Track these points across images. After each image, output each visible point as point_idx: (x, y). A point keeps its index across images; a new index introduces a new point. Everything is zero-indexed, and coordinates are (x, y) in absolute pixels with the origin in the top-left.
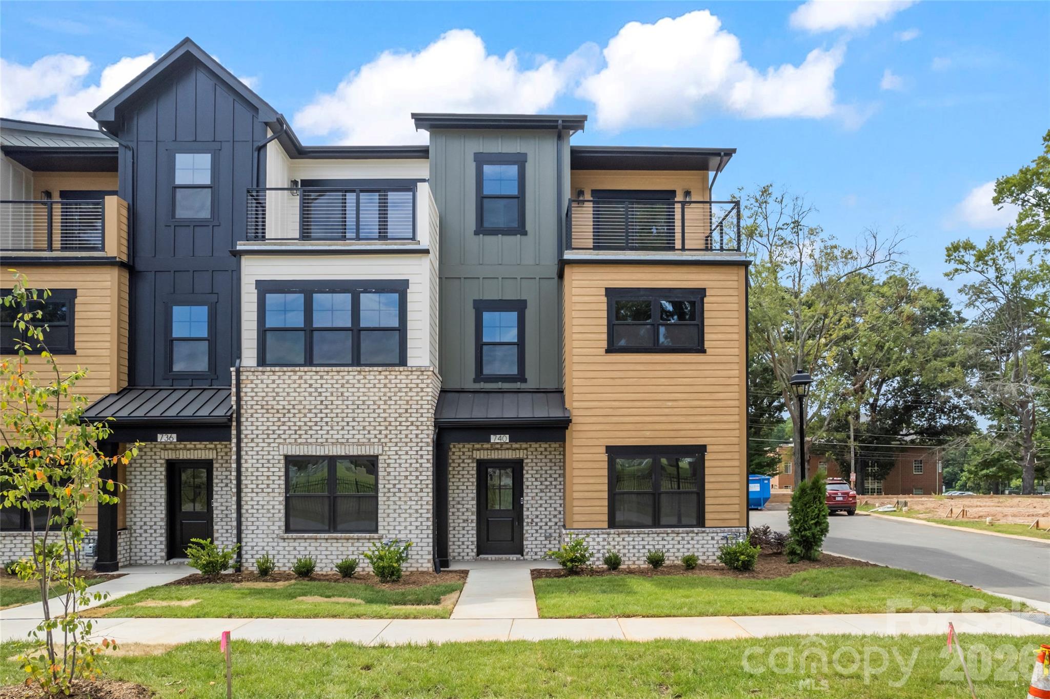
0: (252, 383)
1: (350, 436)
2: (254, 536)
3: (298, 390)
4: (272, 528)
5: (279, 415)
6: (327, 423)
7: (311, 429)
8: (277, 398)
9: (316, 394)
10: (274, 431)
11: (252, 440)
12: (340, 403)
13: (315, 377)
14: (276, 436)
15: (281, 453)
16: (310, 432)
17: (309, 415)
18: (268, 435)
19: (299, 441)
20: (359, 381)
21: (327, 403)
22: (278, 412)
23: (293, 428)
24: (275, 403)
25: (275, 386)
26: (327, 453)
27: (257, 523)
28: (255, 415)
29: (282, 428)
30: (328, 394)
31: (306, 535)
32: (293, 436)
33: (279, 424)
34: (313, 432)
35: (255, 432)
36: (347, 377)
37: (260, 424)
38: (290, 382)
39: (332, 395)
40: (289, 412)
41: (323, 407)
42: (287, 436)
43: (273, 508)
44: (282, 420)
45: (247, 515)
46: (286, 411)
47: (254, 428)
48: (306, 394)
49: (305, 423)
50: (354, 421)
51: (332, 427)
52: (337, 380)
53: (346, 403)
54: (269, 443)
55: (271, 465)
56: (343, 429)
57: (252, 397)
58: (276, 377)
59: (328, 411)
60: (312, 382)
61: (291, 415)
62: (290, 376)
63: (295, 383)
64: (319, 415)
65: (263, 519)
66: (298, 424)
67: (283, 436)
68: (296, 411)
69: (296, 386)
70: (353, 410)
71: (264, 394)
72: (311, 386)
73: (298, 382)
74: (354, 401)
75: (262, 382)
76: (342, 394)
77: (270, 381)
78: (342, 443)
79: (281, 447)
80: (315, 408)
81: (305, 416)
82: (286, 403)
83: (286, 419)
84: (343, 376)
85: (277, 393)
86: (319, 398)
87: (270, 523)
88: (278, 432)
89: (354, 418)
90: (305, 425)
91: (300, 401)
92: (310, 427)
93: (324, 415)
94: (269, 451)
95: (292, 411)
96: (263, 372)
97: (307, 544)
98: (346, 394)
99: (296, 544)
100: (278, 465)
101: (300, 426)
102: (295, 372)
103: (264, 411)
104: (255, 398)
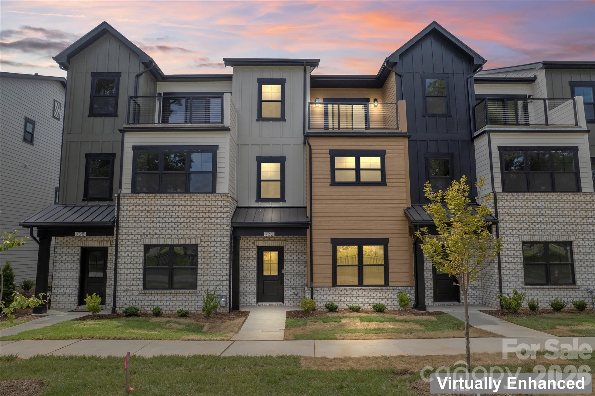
0: (502, 201)
1: (557, 231)
2: (508, 288)
3: (527, 205)
4: (518, 282)
5: (518, 219)
6: (543, 223)
7: (535, 227)
8: (516, 210)
9: (536, 207)
10: (515, 228)
11: (504, 233)
12: (550, 212)
13: (535, 198)
14: (517, 231)
15: (521, 240)
16: (535, 228)
17: (533, 219)
18: (513, 230)
19: (529, 233)
20: (559, 200)
21: (543, 212)
22: (517, 217)
23: (526, 226)
24: (515, 212)
25: (514, 203)
26: (545, 240)
27: (509, 280)
28: (505, 219)
29: (520, 226)
30: (543, 207)
31: (538, 287)
32: (526, 231)
33: (518, 224)
34: (537, 228)
35: (505, 228)
36: (552, 198)
37: (507, 224)
38: (522, 201)
39: (545, 208)
40: (523, 217)
41: (540, 214)
42: (523, 231)
43: (518, 271)
44: (519, 221)
45: (504, 276)
46: (521, 217)
47: (505, 226)
48: (531, 207)
49: (532, 223)
50: (558, 222)
51: (546, 225)
52: (547, 200)
53: (553, 212)
54: (513, 235)
55: (515, 247)
56: (552, 227)
57: (502, 209)
58: (515, 198)
59: (544, 217)
60: (534, 201)
61: (524, 219)
62: (522, 198)
63: (524, 201)
64: (539, 219)
65: (513, 278)
66: (528, 224)
67: (520, 231)
68: (527, 217)
69: (525, 203)
70: (557, 216)
71: (509, 208)
72: (533, 203)
73: (526, 201)
74: (557, 211)
75: (507, 201)
76: (550, 207)
77: (511, 201)
78: (553, 235)
79: (520, 237)
80: (537, 215)
81: (532, 220)
82: (521, 212)
83: (521, 221)
84: (550, 198)
85: (516, 207)
86: (538, 210)
87: (517, 280)
88: (518, 228)
89: (558, 220)
90: (532, 224)
91: (528, 211)
92: (535, 225)
93: (541, 219)
94: (513, 239)
95: (524, 217)
96: (507, 195)
97: (538, 292)
98: (552, 207)
99: (532, 292)
100: (519, 247)
101: (529, 225)
102: (524, 195)
103: (509, 217)
104: (504, 210)
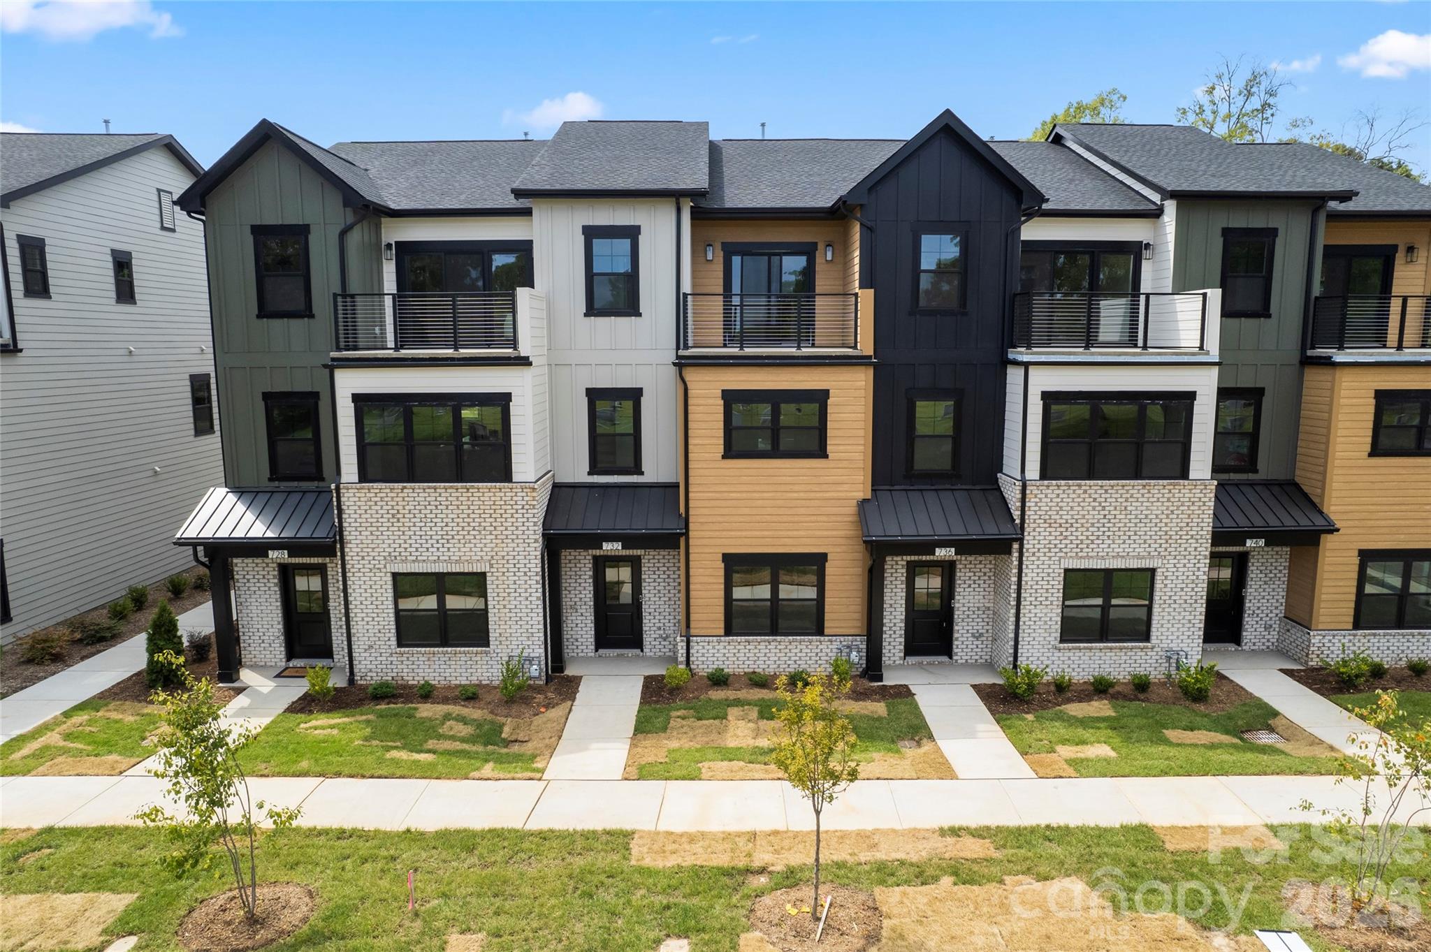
0: (1036, 497)
1: (1131, 550)
2: (1030, 647)
3: (1082, 504)
4: (1048, 639)
5: (1062, 529)
6: (1109, 536)
7: (1093, 543)
8: (1060, 513)
9: (1100, 508)
10: (1055, 545)
11: (1034, 554)
12: (1123, 517)
13: (1099, 492)
14: (1057, 550)
15: (1062, 566)
16: (1091, 546)
17: (1091, 529)
18: (1050, 549)
19: (1080, 554)
20: (1143, 495)
21: (1110, 517)
22: (1061, 526)
23: (1075, 542)
24: (1058, 517)
25: (1059, 500)
26: (1107, 566)
27: (1034, 635)
28: (1038, 529)
29: (1063, 542)
30: (1112, 508)
31: (1082, 645)
32: (1075, 550)
33: (1061, 538)
34: (1095, 546)
35: (1037, 546)
36: (1131, 492)
37: (1042, 538)
38: (1074, 496)
39: (1115, 509)
40: (1072, 526)
41: (1106, 521)
42: (1068, 550)
43: (1051, 620)
44: (1064, 534)
45: (1024, 627)
46: (1068, 525)
47: (1036, 542)
48: (1090, 508)
49: (1087, 536)
50: (1136, 535)
51: (1113, 540)
52: (1121, 494)
53: (1129, 517)
54: (1050, 557)
55: (1050, 579)
56: (1124, 543)
57: (1035, 511)
58: (1061, 492)
59: (1111, 525)
60: (1096, 496)
61: (1074, 529)
62: (1074, 490)
63: (1079, 497)
64: (1102, 529)
65: (1040, 631)
66: (1080, 538)
67: (1064, 550)
68: (1079, 525)
69: (1080, 500)
70: (1136, 523)
71: (1048, 508)
72: (1095, 500)
73: (1082, 496)
74: (1136, 515)
75: (1046, 497)
76: (1126, 507)
77: (1054, 496)
78: (1123, 557)
79: (1062, 560)
80: (1098, 522)
81: (1088, 530)
82: (1069, 517)
83: (1069, 533)
84: (1127, 491)
85: (1061, 507)
86: (1102, 512)
87: (1047, 635)
88: (1059, 546)
89: (1135, 532)
90: (1087, 539)
91: (1084, 515)
92: (1092, 540)
93: (1106, 529)
94: (1049, 565)
95: (1075, 525)
96: (1048, 486)
97: (1081, 654)
98: (1129, 508)
99: (1071, 654)
100: (1058, 579)
101: (1082, 540)
102: (1080, 486)
103: (1047, 525)
104: (1039, 513)
